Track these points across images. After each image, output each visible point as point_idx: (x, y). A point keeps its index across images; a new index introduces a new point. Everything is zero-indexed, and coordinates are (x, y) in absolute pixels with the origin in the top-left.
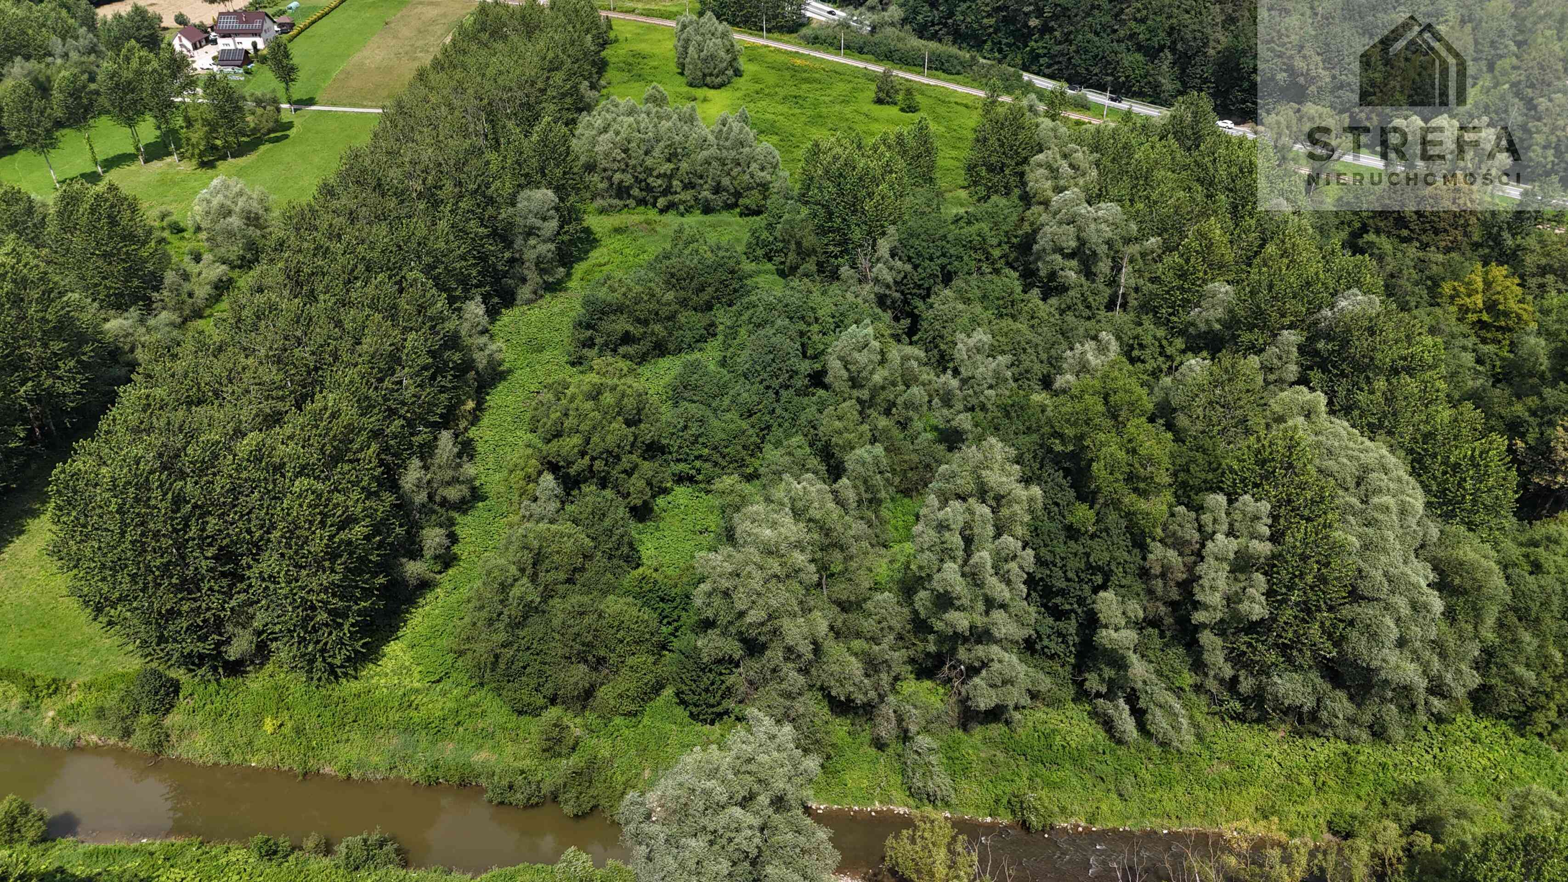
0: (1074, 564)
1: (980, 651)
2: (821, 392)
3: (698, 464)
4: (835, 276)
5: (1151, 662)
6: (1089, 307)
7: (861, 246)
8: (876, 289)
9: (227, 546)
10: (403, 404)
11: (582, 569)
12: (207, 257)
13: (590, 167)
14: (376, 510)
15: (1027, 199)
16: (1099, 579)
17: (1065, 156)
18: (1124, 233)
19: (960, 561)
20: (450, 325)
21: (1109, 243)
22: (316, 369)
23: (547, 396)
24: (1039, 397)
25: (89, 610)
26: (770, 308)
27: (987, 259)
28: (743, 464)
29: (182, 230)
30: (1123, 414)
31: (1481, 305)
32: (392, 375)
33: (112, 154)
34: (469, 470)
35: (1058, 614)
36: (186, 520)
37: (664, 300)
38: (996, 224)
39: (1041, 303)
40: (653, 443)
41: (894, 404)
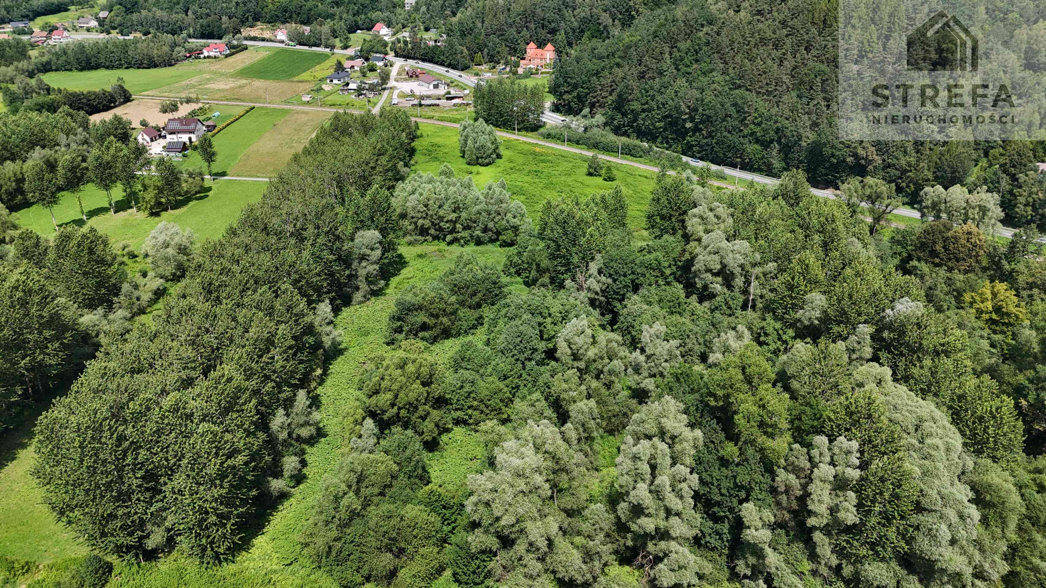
0: (726, 484)
1: (663, 545)
2: (553, 363)
3: (470, 411)
4: (561, 286)
5: (781, 554)
6: (730, 308)
7: (579, 267)
8: (589, 295)
9: (151, 470)
10: (274, 372)
11: (390, 486)
12: (151, 274)
13: (403, 216)
14: (253, 445)
15: (687, 238)
16: (743, 494)
17: (711, 210)
18: (752, 260)
19: (648, 482)
20: (307, 319)
21: (742, 266)
22: (218, 349)
23: (370, 366)
24: (699, 368)
25: (55, 514)
26: (519, 307)
27: (662, 275)
28: (500, 411)
29: (135, 256)
30: (756, 380)
31: (991, 309)
32: (268, 352)
33: (93, 208)
34: (316, 416)
35: (716, 519)
36: (125, 452)
37: (449, 301)
38: (667, 253)
39: (698, 305)
40: (440, 397)
41: (602, 372)
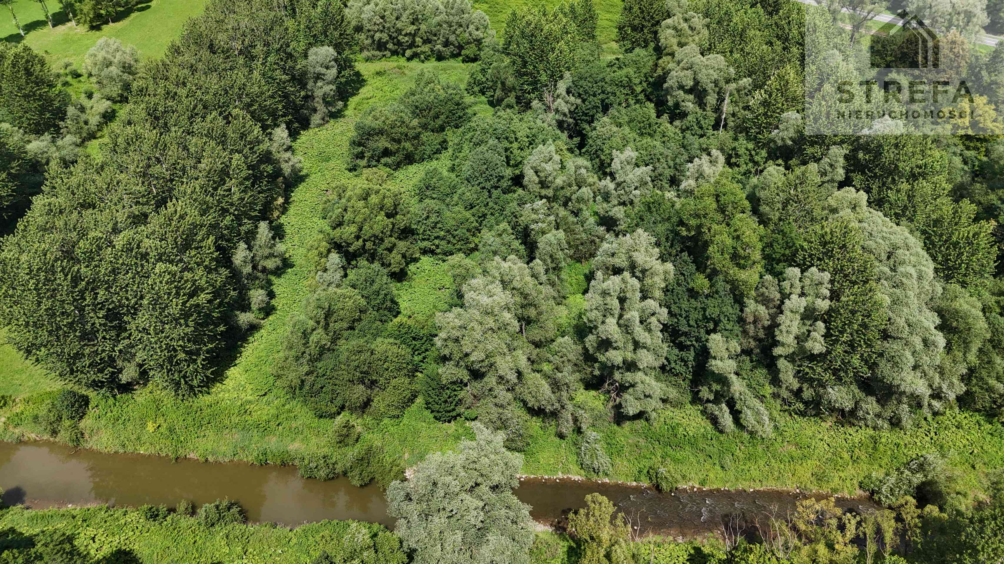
0: (694, 316)
2: (520, 191)
3: (437, 242)
4: (528, 106)
5: (744, 379)
6: (701, 128)
7: (546, 85)
8: (557, 117)
10: (232, 204)
11: (360, 320)
12: (97, 96)
13: (359, 29)
14: (216, 281)
15: (659, 51)
16: (711, 326)
17: (686, 20)
18: (726, 75)
19: (617, 316)
20: (263, 147)
21: (716, 83)
22: (171, 180)
23: (333, 197)
24: (670, 194)
25: (22, 352)
26: (485, 132)
27: (632, 93)
28: (467, 241)
29: (80, 76)
30: (729, 210)
32: (224, 185)
33: (29, 21)
34: (280, 247)
35: (682, 347)
36: (82, 293)
37: (411, 125)
38: (638, 68)
39: (669, 125)
40: (406, 228)
41: (570, 199)
